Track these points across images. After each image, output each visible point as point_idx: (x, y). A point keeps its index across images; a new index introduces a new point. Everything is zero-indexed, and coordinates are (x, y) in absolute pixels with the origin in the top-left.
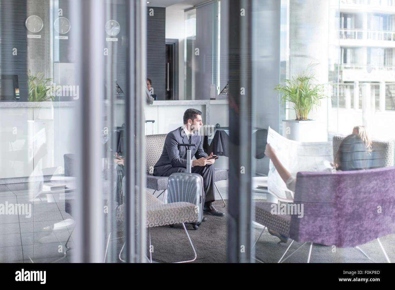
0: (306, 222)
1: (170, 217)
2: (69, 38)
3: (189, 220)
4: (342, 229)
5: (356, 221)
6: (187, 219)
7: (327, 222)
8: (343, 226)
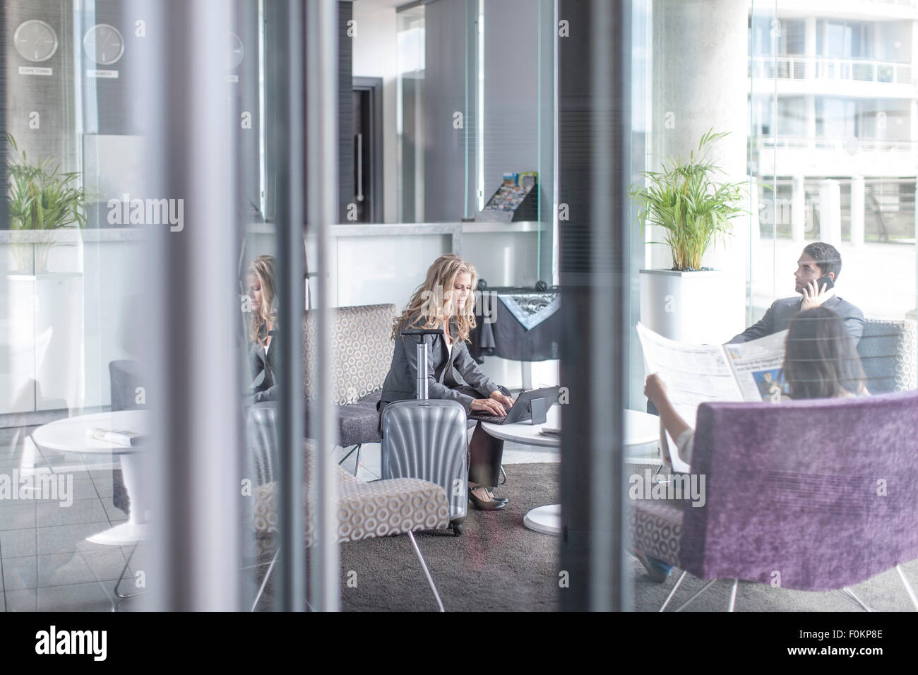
0: (723, 529)
1: (379, 517)
2: (119, 74)
3: (424, 523)
4: (810, 545)
5: (845, 525)
6: (420, 521)
7: (774, 528)
8: (813, 537)
